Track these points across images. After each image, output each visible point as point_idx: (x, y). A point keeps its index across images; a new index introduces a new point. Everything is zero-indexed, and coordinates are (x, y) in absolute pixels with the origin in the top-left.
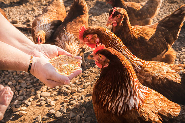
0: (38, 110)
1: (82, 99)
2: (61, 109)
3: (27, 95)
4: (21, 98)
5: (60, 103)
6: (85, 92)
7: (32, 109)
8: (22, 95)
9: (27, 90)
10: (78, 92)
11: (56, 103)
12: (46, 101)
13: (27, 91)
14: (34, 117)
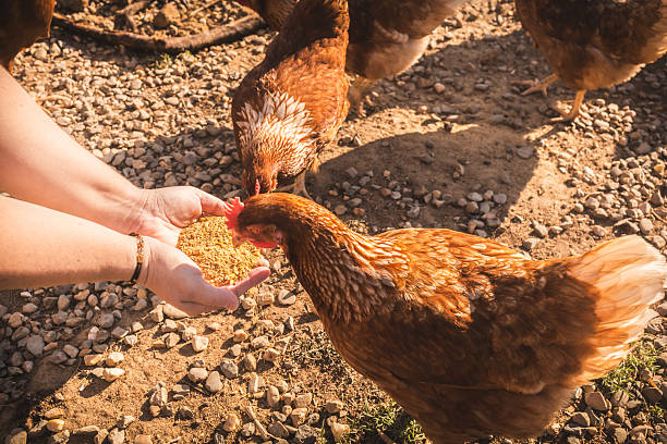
0: (157, 363)
1: (287, 329)
2: (225, 366)
3: (124, 307)
4: (108, 321)
5: (221, 342)
6: (300, 304)
7: (140, 359)
8: (111, 308)
9: (125, 291)
10: (278, 304)
11: (211, 342)
12: (181, 334)
13: (123, 294)
14: (146, 388)
